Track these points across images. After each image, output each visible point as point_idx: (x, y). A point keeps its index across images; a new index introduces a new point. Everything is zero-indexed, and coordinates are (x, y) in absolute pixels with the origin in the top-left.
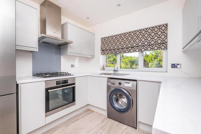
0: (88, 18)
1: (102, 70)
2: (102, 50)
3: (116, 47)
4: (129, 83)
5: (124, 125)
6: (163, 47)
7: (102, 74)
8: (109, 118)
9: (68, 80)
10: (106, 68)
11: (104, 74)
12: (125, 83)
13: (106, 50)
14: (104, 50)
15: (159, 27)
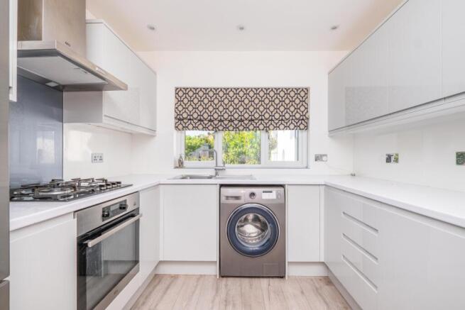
0: (153, 29)
1: (177, 167)
2: (179, 119)
3: (216, 116)
4: (271, 192)
5: (262, 280)
6: (302, 127)
7: (184, 178)
8: (223, 277)
9: (125, 201)
10: (186, 163)
11: (191, 178)
12: (264, 192)
13: (190, 119)
14: (186, 118)
15: (297, 91)
